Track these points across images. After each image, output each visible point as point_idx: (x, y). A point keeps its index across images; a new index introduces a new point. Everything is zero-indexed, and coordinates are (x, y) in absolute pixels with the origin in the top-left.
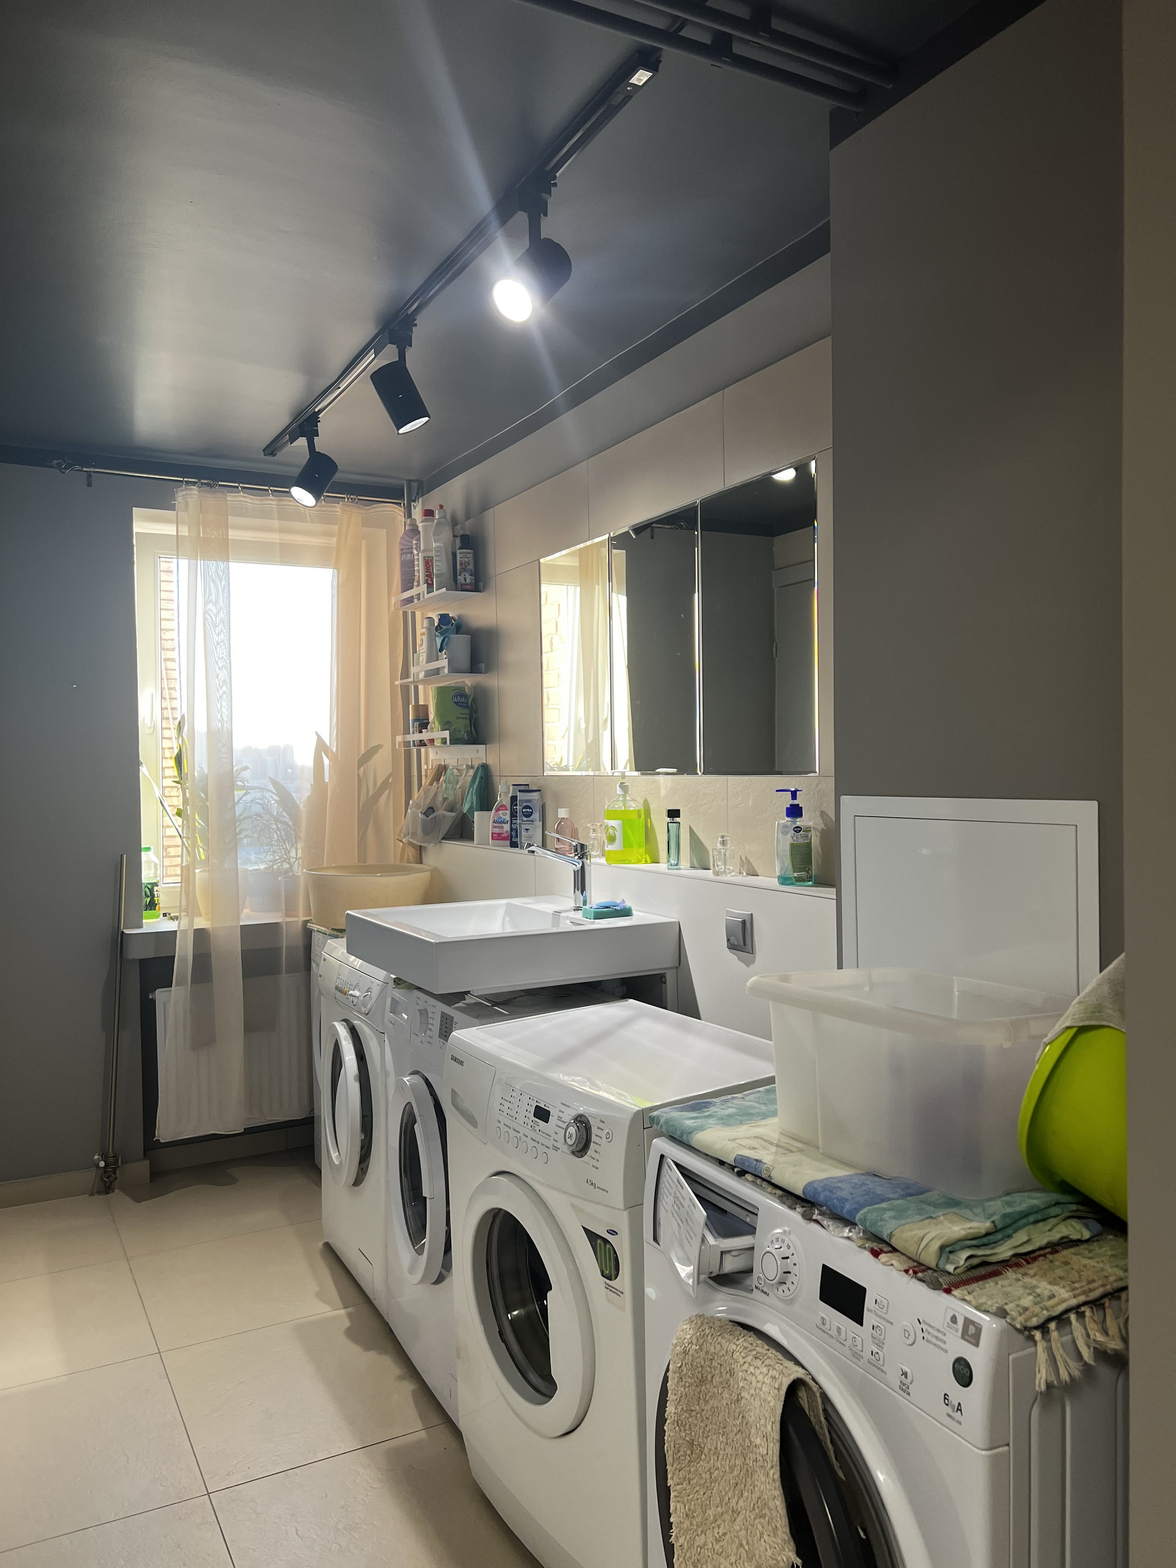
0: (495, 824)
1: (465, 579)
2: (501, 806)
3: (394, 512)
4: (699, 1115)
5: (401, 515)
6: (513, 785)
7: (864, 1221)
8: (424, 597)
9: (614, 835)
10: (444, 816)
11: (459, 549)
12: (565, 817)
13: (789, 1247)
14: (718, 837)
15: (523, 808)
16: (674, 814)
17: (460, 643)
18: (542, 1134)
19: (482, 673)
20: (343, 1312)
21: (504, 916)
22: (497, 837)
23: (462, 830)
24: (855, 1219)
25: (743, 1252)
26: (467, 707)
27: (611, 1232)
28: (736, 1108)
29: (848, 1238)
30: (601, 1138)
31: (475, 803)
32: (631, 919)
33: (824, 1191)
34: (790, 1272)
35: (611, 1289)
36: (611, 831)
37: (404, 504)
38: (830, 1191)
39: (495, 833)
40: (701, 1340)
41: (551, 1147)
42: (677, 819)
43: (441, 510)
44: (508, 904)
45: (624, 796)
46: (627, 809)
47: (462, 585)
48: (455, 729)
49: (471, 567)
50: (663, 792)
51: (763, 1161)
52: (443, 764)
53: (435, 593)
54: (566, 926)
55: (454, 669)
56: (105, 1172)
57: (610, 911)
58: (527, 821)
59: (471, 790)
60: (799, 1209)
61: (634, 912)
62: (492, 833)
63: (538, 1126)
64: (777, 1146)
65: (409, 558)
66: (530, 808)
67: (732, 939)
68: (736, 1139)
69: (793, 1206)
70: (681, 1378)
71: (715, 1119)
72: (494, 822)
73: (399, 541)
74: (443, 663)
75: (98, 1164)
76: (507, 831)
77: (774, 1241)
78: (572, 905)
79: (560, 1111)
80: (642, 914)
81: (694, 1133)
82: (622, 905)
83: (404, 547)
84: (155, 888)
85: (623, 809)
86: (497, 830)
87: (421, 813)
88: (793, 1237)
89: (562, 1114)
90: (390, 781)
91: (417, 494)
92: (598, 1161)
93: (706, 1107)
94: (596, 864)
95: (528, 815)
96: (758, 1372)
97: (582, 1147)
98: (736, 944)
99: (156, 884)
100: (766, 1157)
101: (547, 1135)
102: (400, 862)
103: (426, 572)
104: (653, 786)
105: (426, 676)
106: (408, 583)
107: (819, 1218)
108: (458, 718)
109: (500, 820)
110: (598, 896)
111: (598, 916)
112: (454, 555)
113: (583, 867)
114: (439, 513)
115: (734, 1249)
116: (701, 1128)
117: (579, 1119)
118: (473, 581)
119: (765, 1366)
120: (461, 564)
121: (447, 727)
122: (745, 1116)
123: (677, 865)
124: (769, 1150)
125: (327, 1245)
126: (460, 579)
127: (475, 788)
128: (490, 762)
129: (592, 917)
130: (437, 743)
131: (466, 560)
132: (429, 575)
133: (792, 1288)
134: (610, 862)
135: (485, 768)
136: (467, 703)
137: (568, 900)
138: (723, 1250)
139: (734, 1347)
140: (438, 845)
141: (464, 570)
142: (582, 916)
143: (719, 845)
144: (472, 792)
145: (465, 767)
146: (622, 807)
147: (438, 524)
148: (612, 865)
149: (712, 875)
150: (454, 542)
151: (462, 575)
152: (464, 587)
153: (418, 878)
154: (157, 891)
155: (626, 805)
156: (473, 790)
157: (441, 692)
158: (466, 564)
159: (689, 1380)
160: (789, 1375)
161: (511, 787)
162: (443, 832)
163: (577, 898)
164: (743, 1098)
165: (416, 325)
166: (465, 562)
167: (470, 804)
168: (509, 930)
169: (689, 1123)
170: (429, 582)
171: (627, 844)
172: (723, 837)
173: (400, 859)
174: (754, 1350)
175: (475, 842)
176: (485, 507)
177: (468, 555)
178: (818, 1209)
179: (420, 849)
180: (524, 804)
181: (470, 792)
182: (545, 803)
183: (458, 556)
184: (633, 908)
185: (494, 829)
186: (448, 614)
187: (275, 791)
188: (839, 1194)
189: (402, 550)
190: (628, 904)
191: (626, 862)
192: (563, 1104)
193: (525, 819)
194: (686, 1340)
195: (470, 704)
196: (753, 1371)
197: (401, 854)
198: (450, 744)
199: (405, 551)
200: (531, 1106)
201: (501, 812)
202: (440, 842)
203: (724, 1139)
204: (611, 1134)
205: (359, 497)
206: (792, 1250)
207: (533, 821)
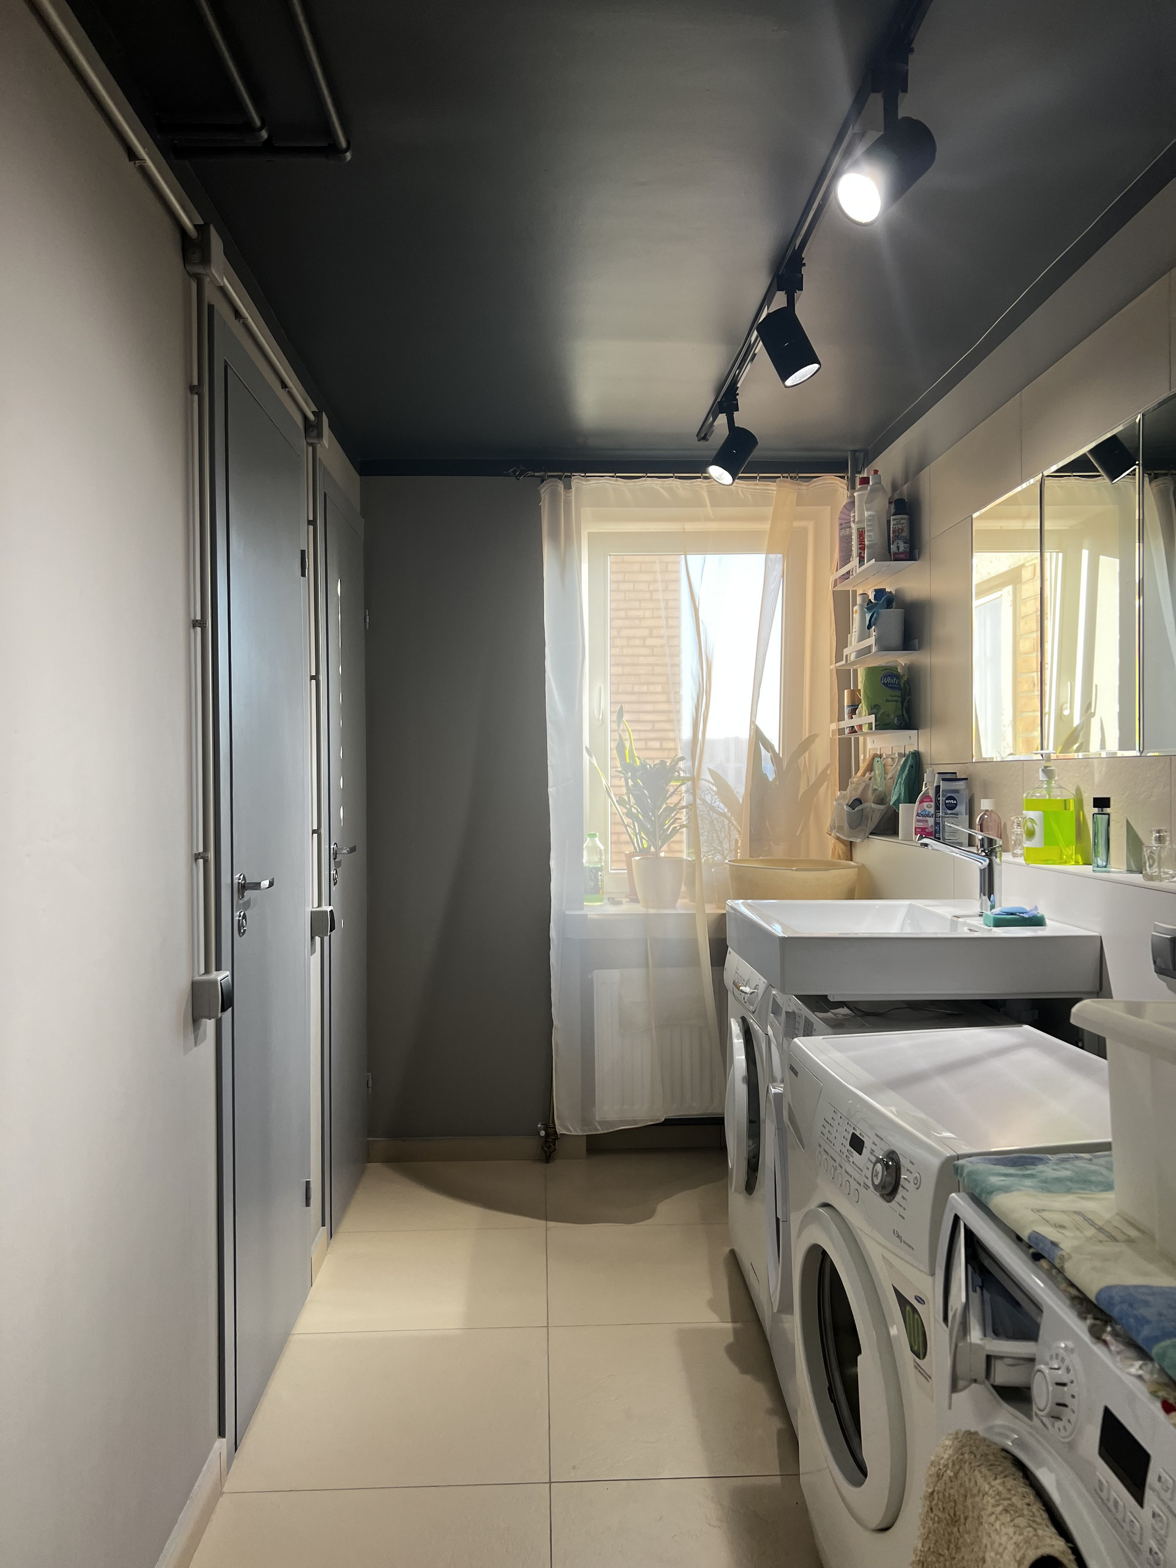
0: (918, 818)
1: (898, 548)
2: (925, 798)
3: (835, 485)
4: (1020, 1172)
5: (844, 488)
6: (939, 773)
7: (1163, 1356)
8: (856, 572)
9: (1032, 829)
10: (873, 810)
11: (893, 515)
12: (989, 809)
13: (1068, 1370)
14: (1151, 832)
15: (946, 799)
16: (1102, 803)
17: (892, 618)
18: (855, 1167)
19: (916, 650)
20: (730, 1325)
21: (904, 919)
22: (923, 832)
23: (888, 827)
24: (1151, 1349)
25: (1022, 1362)
26: (899, 689)
27: (918, 1299)
28: (1073, 1171)
29: (1140, 1377)
30: (909, 1182)
31: (903, 795)
32: (1043, 930)
33: (1122, 1302)
34: (1065, 1405)
35: (921, 1370)
36: (1029, 824)
37: (848, 477)
38: (1131, 1305)
39: (919, 828)
40: (958, 1463)
41: (862, 1184)
42: (1108, 810)
43: (876, 475)
44: (911, 904)
45: (1049, 783)
46: (1052, 798)
47: (895, 554)
48: (883, 714)
49: (905, 534)
50: (1097, 778)
51: (1061, 1246)
52: (879, 753)
53: (867, 565)
54: (964, 932)
55: (884, 647)
56: (546, 1142)
57: (1015, 918)
58: (951, 814)
59: (900, 780)
60: (1089, 1321)
61: (1047, 921)
62: (916, 828)
63: (853, 1157)
64: (1100, 1229)
65: (848, 533)
66: (954, 799)
67: (1158, 961)
68: (1044, 1210)
69: (1084, 1315)
70: (931, 1509)
71: (1036, 1180)
72: (918, 815)
73: (838, 517)
74: (871, 641)
75: (539, 1133)
76: (932, 826)
77: (1054, 1357)
78: (978, 910)
79: (874, 1143)
80: (1058, 925)
81: (995, 1193)
82: (1033, 912)
83: (844, 522)
84: (600, 873)
85: (1047, 797)
86: (921, 825)
87: (847, 805)
88: (1075, 1356)
89: (874, 1149)
90: (828, 772)
91: (863, 465)
92: (904, 1209)
93: (1033, 1164)
94: (1007, 864)
95: (952, 807)
96: (1004, 1530)
97: (890, 1188)
98: (1164, 967)
99: (600, 869)
100: (1067, 1241)
101: (860, 1169)
102: (832, 858)
103: (860, 544)
104: (1086, 771)
105: (857, 657)
106: (845, 559)
107: (1108, 1338)
108: (887, 701)
109: (924, 813)
110: (1009, 899)
111: (999, 923)
112: (889, 522)
113: (990, 865)
114: (873, 479)
115: (1009, 1355)
116: (1006, 1189)
117: (891, 1156)
118: (908, 550)
119: (1014, 1526)
120: (894, 531)
121: (875, 711)
122: (1082, 1183)
123: (1105, 867)
124: (1081, 1232)
125: (733, 1253)
126: (893, 548)
127: (904, 777)
128: (921, 749)
129: (992, 924)
130: (865, 729)
131: (900, 526)
132: (862, 548)
133: (1069, 1427)
134: (1028, 862)
135: (916, 756)
136: (899, 684)
137: (975, 904)
138: (990, 1353)
139: (987, 1487)
140: (866, 840)
141: (897, 537)
142: (982, 922)
143: (1153, 842)
144: (901, 782)
145: (897, 755)
146: (1045, 796)
147: (872, 491)
148: (1031, 865)
149: (1143, 880)
150: (889, 508)
151: (895, 543)
152: (897, 556)
153: (845, 874)
154: (601, 875)
155: (1052, 794)
156: (902, 780)
157: (871, 672)
158: (900, 531)
159: (940, 1515)
160: (1037, 1548)
161: (937, 775)
162: (871, 825)
163: (984, 904)
164: (1090, 1160)
165: (804, 264)
166: (899, 529)
167: (897, 795)
168: (909, 931)
169: (995, 1180)
170: (862, 555)
171: (1049, 839)
172: (1159, 832)
173: (832, 855)
174: (1010, 1499)
175: (900, 838)
176: (921, 466)
177: (902, 521)
178: (1112, 1326)
179: (851, 845)
180: (949, 795)
181: (899, 782)
182: (973, 794)
183: (892, 523)
184: (1046, 916)
185: (917, 823)
186: (885, 589)
187: (712, 781)
188: (1143, 1311)
189: (841, 524)
190: (1042, 911)
191: (1050, 862)
192: (878, 1136)
193: (949, 812)
194: (942, 1461)
195: (902, 685)
196: (998, 1527)
197: (833, 851)
198: (876, 729)
199: (844, 526)
200: (848, 1132)
201: (925, 804)
202: (868, 837)
203: (1027, 1208)
204: (919, 1180)
205: (800, 475)
206: (1071, 1376)
207: (957, 814)
